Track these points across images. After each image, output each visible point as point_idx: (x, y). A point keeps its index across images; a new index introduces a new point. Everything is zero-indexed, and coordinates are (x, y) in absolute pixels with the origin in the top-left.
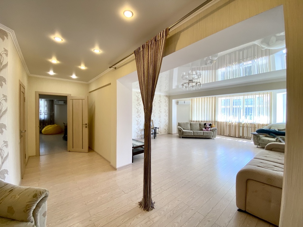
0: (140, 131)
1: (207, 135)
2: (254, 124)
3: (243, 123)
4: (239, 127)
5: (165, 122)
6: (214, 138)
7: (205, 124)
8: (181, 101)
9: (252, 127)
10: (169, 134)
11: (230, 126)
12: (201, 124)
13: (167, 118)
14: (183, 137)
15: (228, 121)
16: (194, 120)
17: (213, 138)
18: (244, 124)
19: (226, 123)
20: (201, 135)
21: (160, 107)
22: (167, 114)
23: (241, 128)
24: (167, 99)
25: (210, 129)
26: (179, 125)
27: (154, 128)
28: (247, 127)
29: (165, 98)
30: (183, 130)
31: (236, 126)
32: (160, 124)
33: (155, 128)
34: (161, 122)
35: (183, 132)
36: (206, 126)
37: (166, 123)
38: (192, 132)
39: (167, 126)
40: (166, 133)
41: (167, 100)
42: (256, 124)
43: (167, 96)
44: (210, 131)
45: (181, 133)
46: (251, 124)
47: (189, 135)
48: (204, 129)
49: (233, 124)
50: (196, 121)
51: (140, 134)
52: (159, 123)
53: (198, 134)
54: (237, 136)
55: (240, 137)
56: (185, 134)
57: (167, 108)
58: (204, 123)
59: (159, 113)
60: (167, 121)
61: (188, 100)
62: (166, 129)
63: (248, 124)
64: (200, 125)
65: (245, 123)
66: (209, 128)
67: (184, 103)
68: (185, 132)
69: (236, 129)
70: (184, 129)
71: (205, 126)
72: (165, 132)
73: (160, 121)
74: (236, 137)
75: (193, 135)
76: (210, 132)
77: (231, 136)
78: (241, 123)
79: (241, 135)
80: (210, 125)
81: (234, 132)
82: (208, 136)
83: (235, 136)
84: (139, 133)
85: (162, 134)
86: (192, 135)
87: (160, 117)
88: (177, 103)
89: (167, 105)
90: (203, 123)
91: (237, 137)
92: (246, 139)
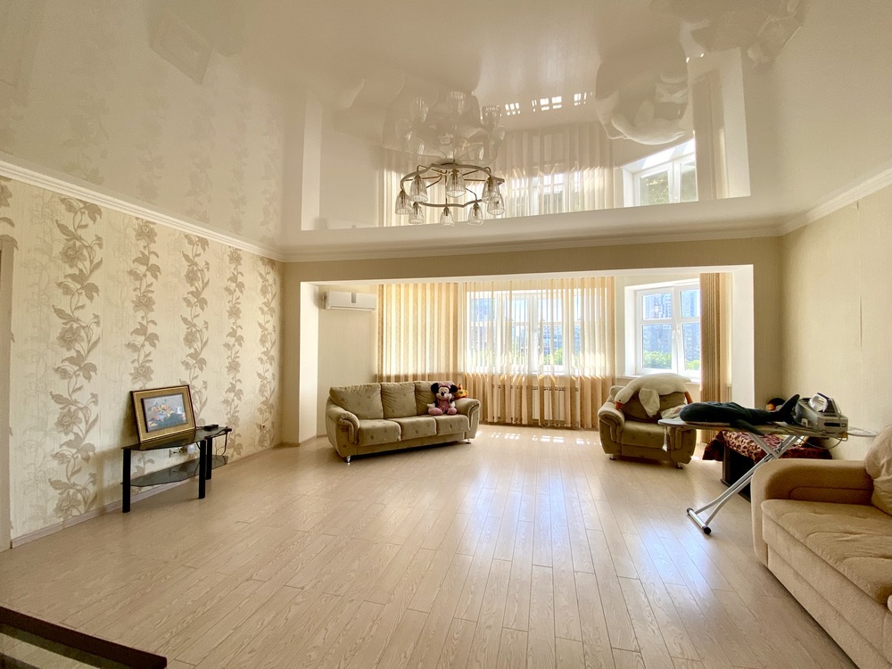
0: (88, 470)
1: (450, 431)
2: (572, 380)
3: (540, 377)
4: (530, 388)
5: (262, 391)
6: (471, 440)
7: (435, 388)
8: (341, 289)
9: (564, 389)
10: (281, 445)
11: (503, 387)
12: (422, 389)
13: (270, 371)
14: (355, 459)
15: (497, 370)
16: (388, 374)
17: (466, 441)
18: (542, 380)
19: (492, 378)
20: (429, 434)
21: (235, 312)
22: (275, 352)
23: (536, 394)
24: (272, 277)
25: (453, 404)
26: (335, 397)
27: (195, 431)
28: (553, 389)
29: (263, 269)
30: (360, 424)
31: (521, 388)
32: (236, 401)
33: (208, 429)
34: (239, 394)
35: (360, 432)
36: (443, 394)
37: (267, 394)
38: (395, 429)
39: (271, 406)
40: (267, 444)
41: (271, 281)
42: (577, 378)
43: (271, 263)
44: (458, 413)
45: (352, 438)
46: (562, 378)
47: (386, 441)
48: (432, 406)
49: (514, 379)
50: (398, 378)
51: (92, 489)
52: (226, 402)
53: (420, 435)
54: (525, 421)
55: (533, 424)
56: (369, 442)
57: (272, 323)
58: (432, 383)
59: (227, 346)
60: (273, 385)
61: (365, 289)
62: (268, 425)
63: (556, 378)
64: (418, 391)
65: (546, 377)
66: (451, 401)
67: (353, 301)
68: (368, 430)
69: (521, 397)
70: (360, 418)
71: (434, 396)
72: (261, 442)
73: (232, 389)
74: (521, 425)
75: (403, 441)
76: (461, 420)
77: (508, 421)
78: (535, 377)
79: (536, 416)
80: (454, 389)
81: (515, 409)
82: (451, 435)
83: (518, 422)
84: (82, 480)
85: (243, 454)
86: (398, 442)
87: (234, 367)
88: (322, 300)
89: (275, 304)
90: (426, 384)
91: (525, 426)
92: (553, 427)
